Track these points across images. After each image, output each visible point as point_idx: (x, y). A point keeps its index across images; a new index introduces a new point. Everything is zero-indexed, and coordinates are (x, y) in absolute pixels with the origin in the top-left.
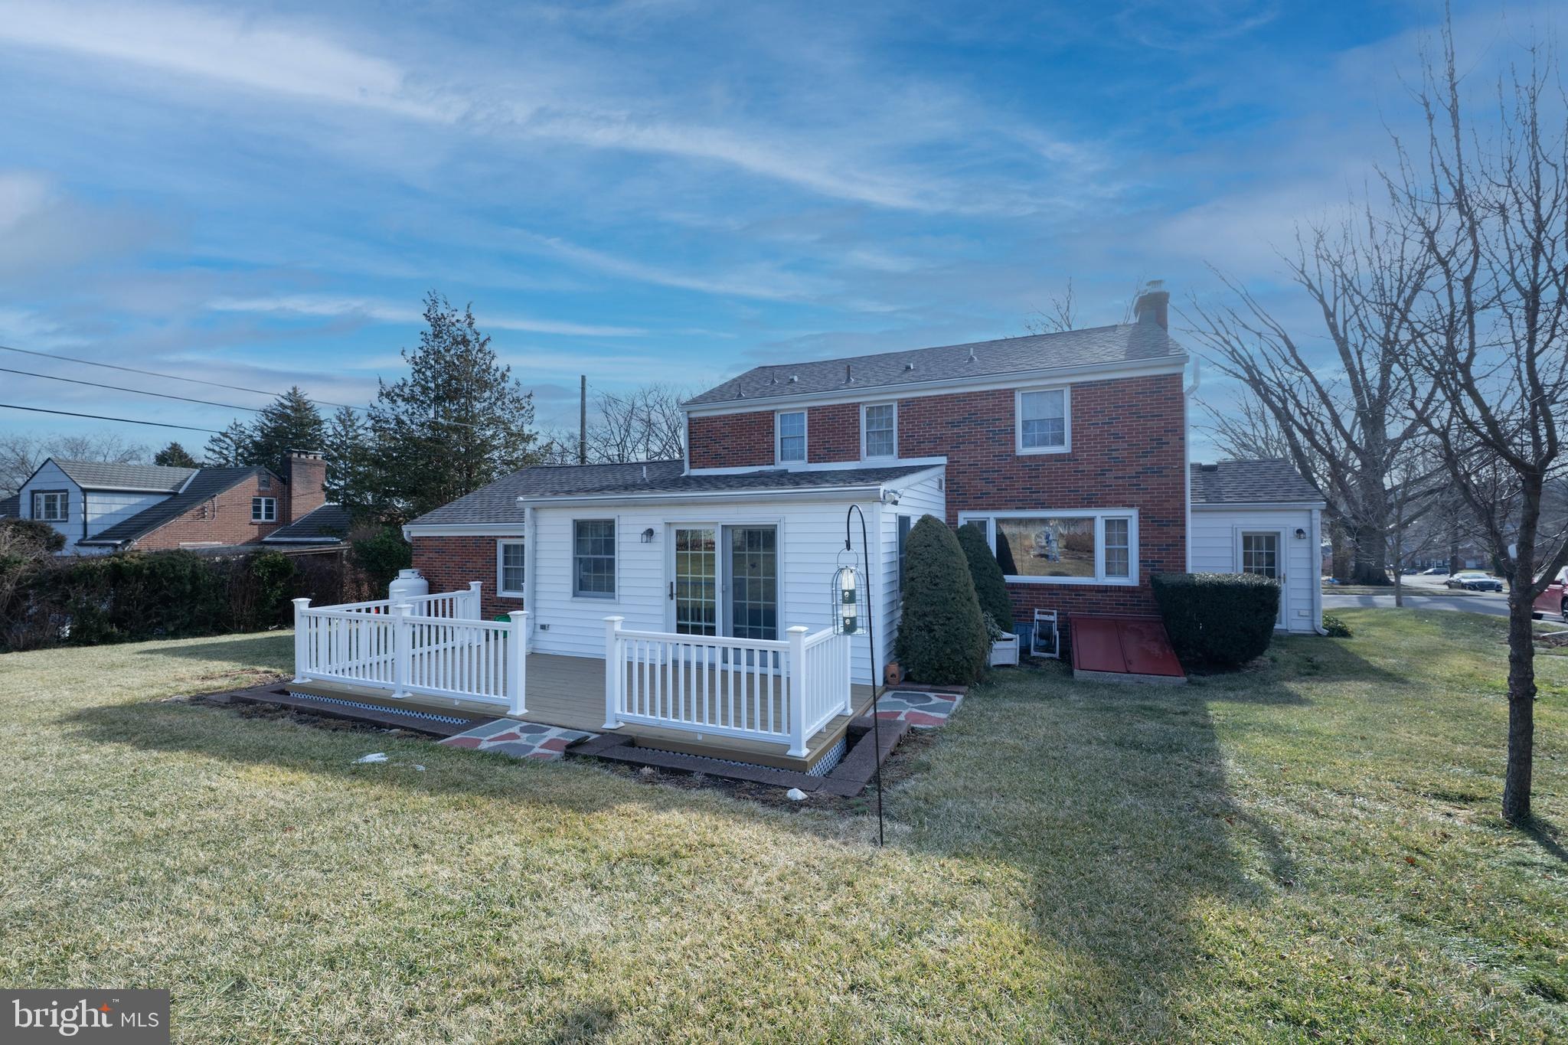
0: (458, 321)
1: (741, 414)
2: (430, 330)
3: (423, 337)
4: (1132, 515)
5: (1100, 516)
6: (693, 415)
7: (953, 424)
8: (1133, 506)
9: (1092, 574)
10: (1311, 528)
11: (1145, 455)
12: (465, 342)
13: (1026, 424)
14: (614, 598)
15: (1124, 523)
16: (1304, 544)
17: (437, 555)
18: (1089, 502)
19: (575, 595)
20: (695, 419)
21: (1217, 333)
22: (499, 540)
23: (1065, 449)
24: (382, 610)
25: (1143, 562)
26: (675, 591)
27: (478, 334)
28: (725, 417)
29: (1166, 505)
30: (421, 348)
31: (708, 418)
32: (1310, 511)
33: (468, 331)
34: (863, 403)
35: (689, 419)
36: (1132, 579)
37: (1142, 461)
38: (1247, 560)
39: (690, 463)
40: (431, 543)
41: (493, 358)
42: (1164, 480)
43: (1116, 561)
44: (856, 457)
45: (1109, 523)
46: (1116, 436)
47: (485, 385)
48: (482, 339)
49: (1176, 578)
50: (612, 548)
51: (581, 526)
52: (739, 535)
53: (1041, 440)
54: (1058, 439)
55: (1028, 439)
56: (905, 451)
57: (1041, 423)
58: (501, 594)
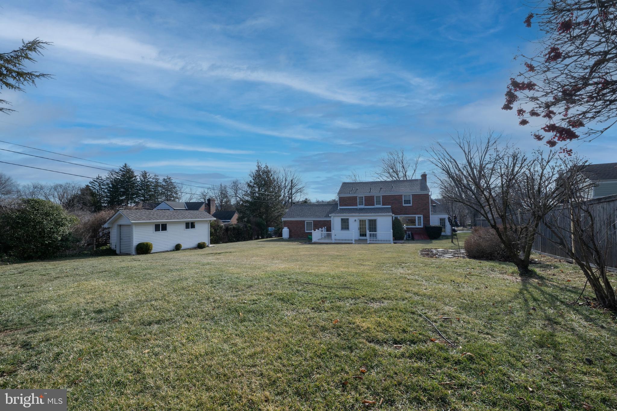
1: (351, 197)
4: (422, 216)
5: (417, 216)
7: (392, 200)
8: (422, 214)
9: (415, 225)
11: (424, 206)
13: (405, 201)
14: (349, 230)
15: (420, 217)
17: (290, 224)
18: (415, 214)
19: (341, 230)
20: (341, 197)
21: (439, 159)
22: (306, 221)
23: (411, 205)
25: (424, 223)
26: (359, 229)
28: (347, 197)
29: (427, 214)
31: (343, 197)
34: (375, 196)
35: (339, 197)
36: (422, 226)
38: (440, 223)
39: (340, 205)
40: (288, 222)
42: (427, 210)
43: (419, 224)
44: (374, 205)
45: (418, 217)
46: (419, 203)
49: (429, 226)
50: (348, 223)
51: (342, 219)
52: (370, 221)
53: (407, 203)
54: (410, 203)
55: (405, 203)
56: (383, 205)
57: (407, 201)
58: (306, 231)
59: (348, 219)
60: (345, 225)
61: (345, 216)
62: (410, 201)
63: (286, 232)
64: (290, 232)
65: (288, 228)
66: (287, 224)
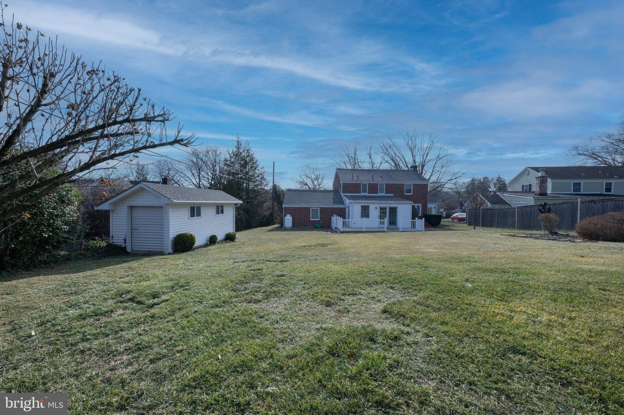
1: (354, 183)
4: (420, 205)
5: (416, 205)
6: (343, 182)
7: (394, 189)
13: (406, 190)
14: (369, 218)
16: (435, 209)
17: (292, 211)
19: (361, 218)
22: (311, 208)
23: (412, 194)
25: (422, 212)
26: (379, 217)
28: (351, 183)
29: (425, 204)
31: (347, 183)
32: (436, 204)
34: (379, 183)
36: (420, 215)
37: (422, 197)
40: (290, 208)
42: (425, 200)
44: (377, 193)
46: (419, 193)
50: (368, 210)
51: (362, 206)
52: (390, 208)
53: (408, 193)
54: (410, 193)
55: (406, 192)
56: (386, 193)
57: (408, 190)
58: (311, 219)
59: (368, 206)
60: (365, 212)
61: (365, 203)
62: (411, 190)
63: (288, 220)
64: (293, 220)
65: (291, 216)
66: (289, 211)
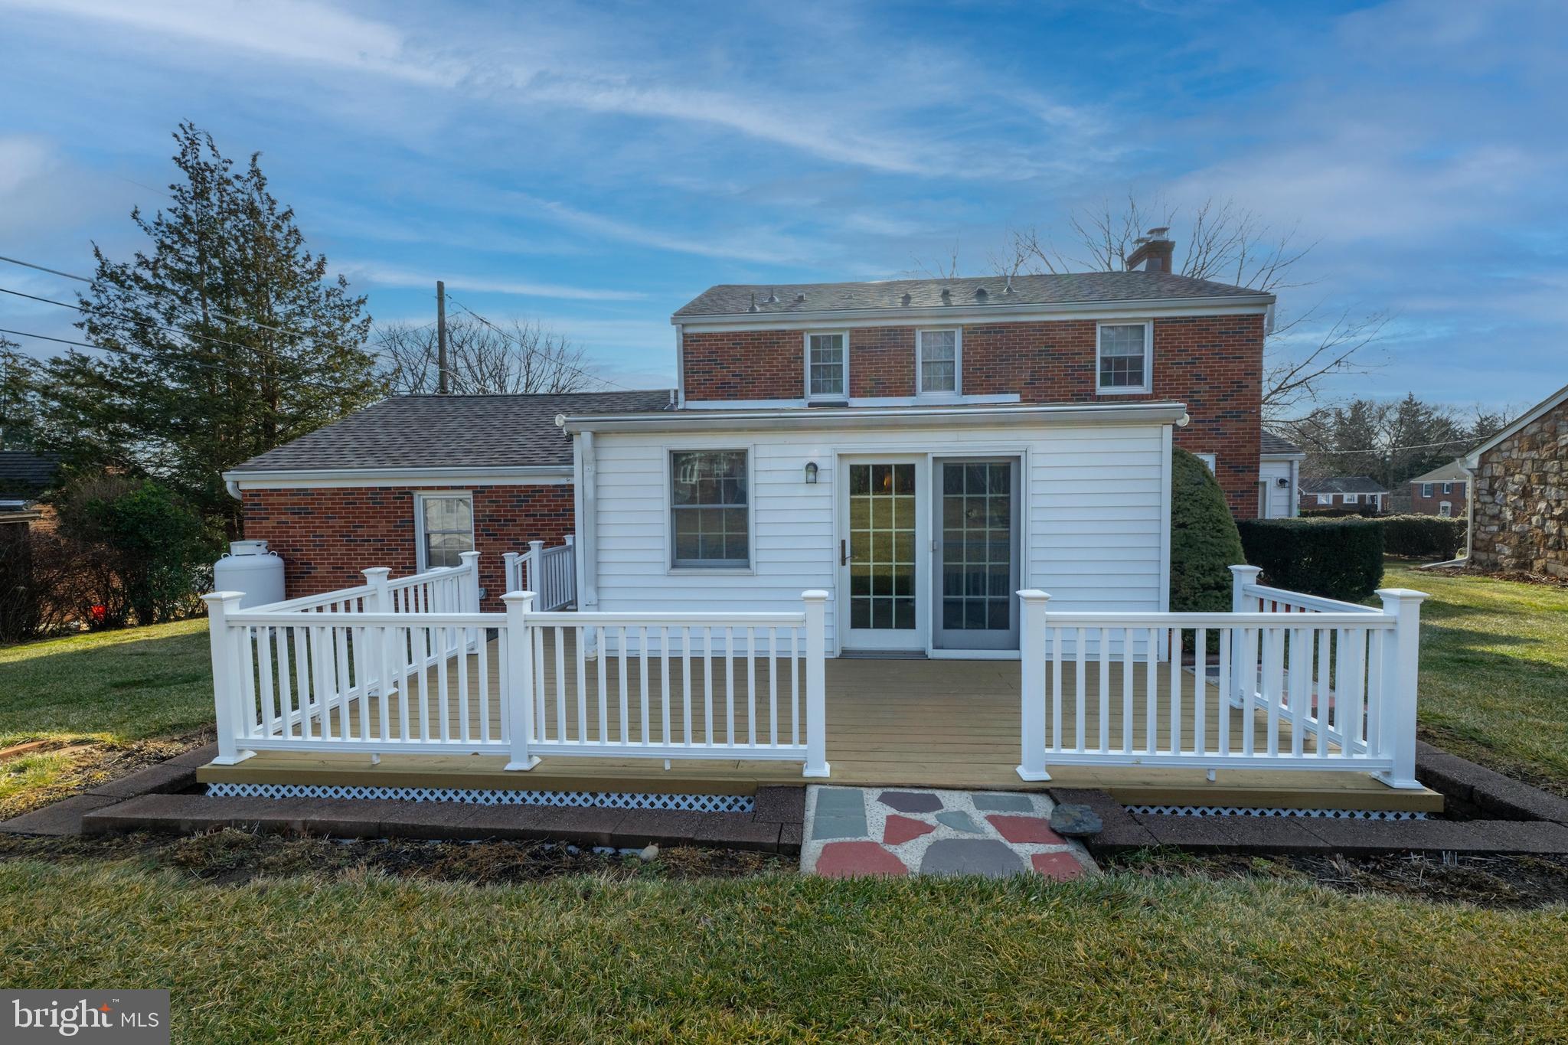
0: (237, 177)
1: (759, 333)
2: (187, 184)
3: (175, 192)
4: (1209, 461)
6: (690, 330)
7: (1028, 358)
8: (1212, 451)
10: (1291, 477)
11: (1225, 398)
12: (253, 212)
13: (1106, 361)
14: (748, 566)
16: (1285, 492)
17: (296, 518)
19: (674, 566)
20: (692, 335)
22: (416, 494)
23: (1145, 389)
24: (354, 605)
26: (848, 554)
27: (273, 202)
28: (736, 335)
29: (1243, 451)
30: (174, 211)
31: (711, 335)
32: (1291, 462)
33: (256, 195)
34: (921, 327)
35: (684, 335)
37: (1222, 404)
39: (686, 393)
40: (283, 499)
41: (298, 241)
42: (1242, 425)
44: (911, 391)
46: (1198, 377)
47: (292, 280)
48: (280, 209)
52: (954, 474)
53: (1120, 379)
54: (1137, 379)
56: (971, 387)
57: (1120, 361)
59: (740, 460)
62: (1137, 360)
